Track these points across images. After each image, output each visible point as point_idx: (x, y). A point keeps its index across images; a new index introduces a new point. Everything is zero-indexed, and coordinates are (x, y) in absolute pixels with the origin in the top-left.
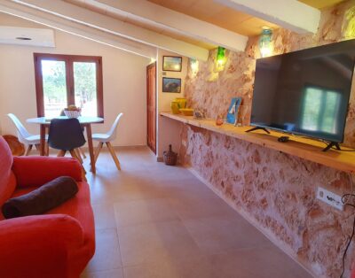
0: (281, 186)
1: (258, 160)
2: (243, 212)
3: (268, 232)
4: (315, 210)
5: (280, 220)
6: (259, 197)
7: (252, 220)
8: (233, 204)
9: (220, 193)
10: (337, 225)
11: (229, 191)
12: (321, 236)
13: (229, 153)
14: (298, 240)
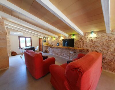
0: (66, 52)
1: (62, 50)
2: (60, 56)
3: (65, 58)
4: (70, 54)
5: (66, 56)
6: (63, 54)
7: (62, 57)
8: (59, 56)
9: (56, 55)
10: (73, 55)
11: (58, 55)
12: (71, 56)
13: (57, 50)
14: (69, 57)
